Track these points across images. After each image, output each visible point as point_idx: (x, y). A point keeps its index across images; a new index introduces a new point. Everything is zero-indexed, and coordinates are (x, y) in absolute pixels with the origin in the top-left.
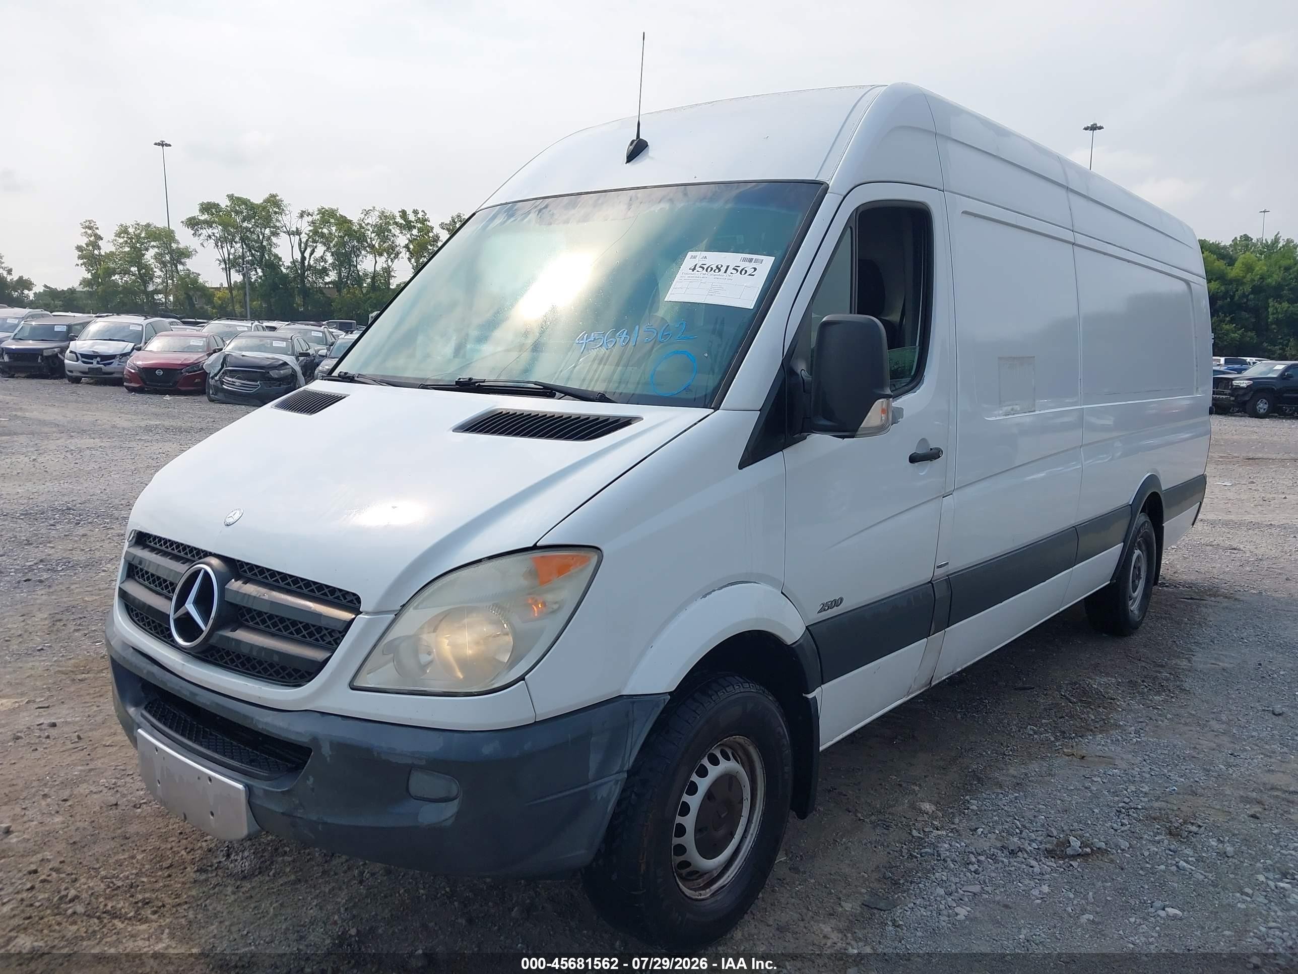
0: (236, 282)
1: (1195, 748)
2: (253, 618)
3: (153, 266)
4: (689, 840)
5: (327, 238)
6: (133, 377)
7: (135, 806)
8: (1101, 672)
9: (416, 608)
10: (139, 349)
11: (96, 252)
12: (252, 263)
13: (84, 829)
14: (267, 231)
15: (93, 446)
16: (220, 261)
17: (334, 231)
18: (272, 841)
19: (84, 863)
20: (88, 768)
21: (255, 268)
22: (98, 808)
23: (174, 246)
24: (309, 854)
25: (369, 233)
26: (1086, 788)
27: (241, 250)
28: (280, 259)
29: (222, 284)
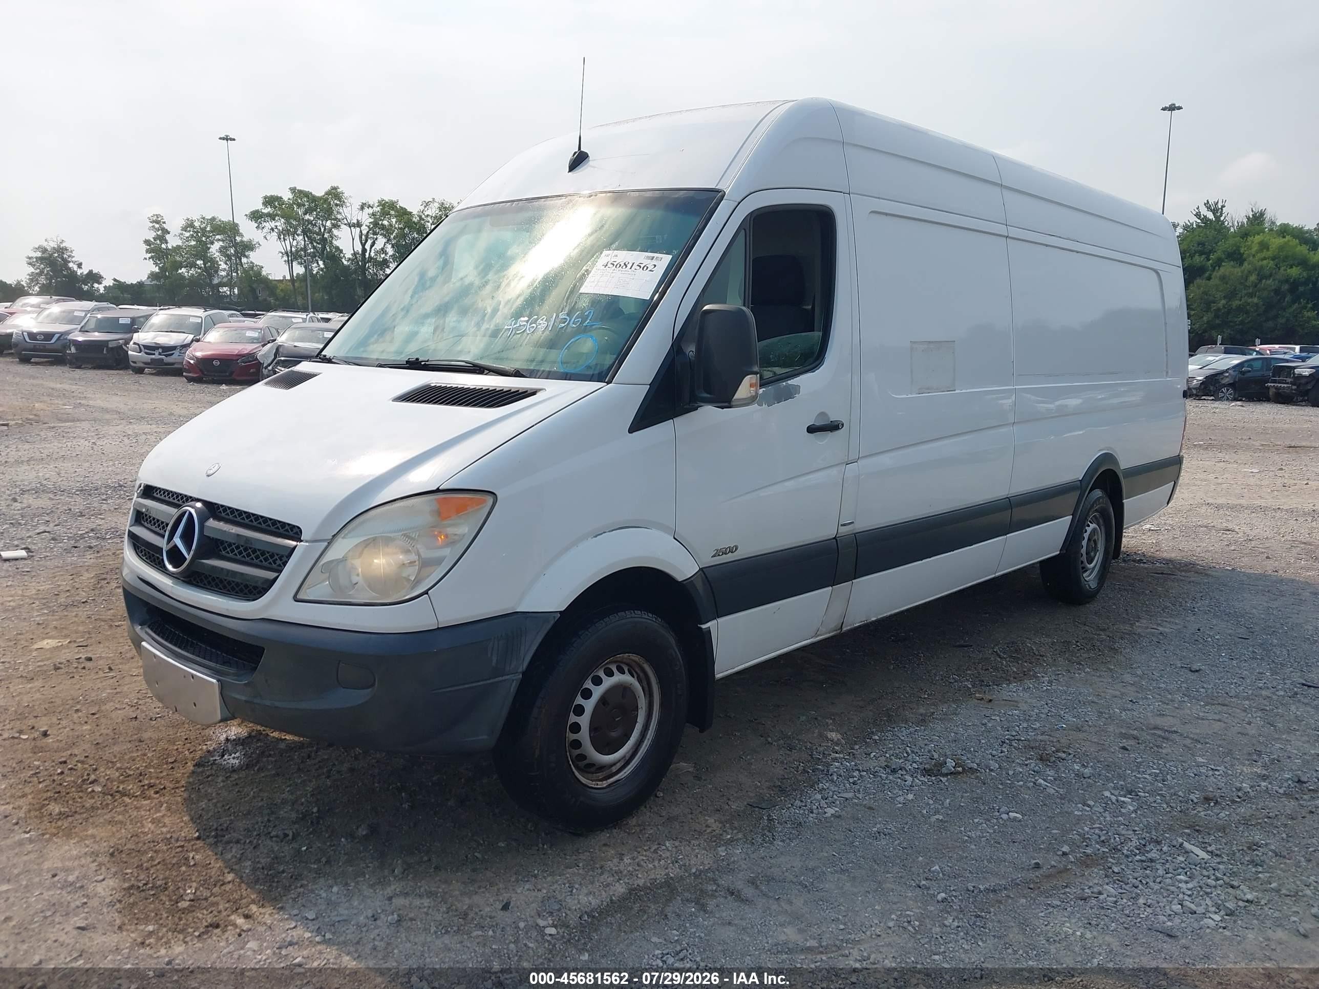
0: (298, 274)
1: (1098, 695)
2: (225, 549)
3: (218, 259)
4: (584, 735)
5: (388, 230)
6: (191, 368)
7: (151, 719)
8: (1043, 634)
9: (343, 538)
10: (198, 341)
11: (164, 246)
12: (313, 256)
13: (107, 735)
14: (328, 224)
15: (149, 431)
16: (282, 253)
17: (394, 223)
18: (260, 746)
19: (104, 758)
20: (115, 691)
21: (317, 261)
22: (120, 720)
23: (238, 239)
24: (289, 757)
25: (429, 224)
26: (983, 724)
27: (303, 243)
28: (341, 251)
29: (284, 277)
